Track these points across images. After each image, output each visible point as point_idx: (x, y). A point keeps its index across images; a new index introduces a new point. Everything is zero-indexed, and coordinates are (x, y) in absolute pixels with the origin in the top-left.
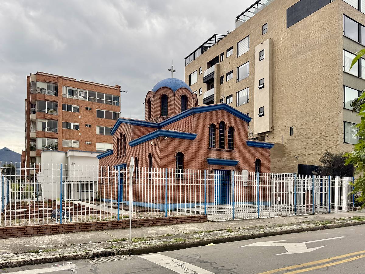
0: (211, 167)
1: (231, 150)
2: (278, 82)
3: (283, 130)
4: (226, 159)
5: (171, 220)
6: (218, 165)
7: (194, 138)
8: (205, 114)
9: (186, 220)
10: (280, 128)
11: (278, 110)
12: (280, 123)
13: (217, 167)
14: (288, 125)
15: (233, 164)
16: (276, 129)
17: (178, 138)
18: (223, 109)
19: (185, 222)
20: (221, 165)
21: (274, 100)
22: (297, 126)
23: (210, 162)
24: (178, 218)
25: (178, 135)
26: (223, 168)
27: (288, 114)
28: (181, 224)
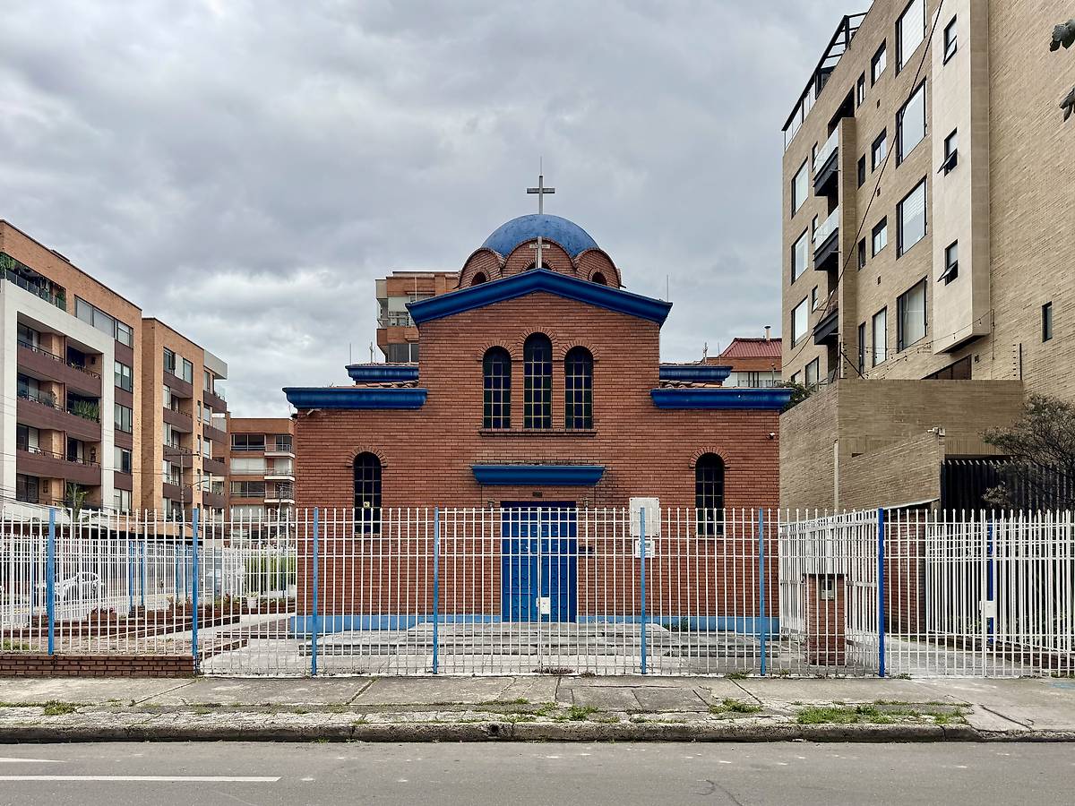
0: (488, 494)
1: (583, 430)
2: (1007, 126)
3: (1020, 323)
4: (557, 464)
5: (60, 663)
6: (518, 486)
7: (420, 403)
8: (465, 317)
9: (110, 668)
10: (1011, 317)
11: (1007, 242)
12: (1011, 295)
13: (513, 494)
14: (1035, 297)
15: (586, 478)
16: (1003, 323)
17: (359, 409)
18: (538, 291)
19: (106, 673)
20: (532, 486)
21: (995, 204)
22: (1065, 297)
23: (486, 478)
24: (81, 659)
25: (354, 398)
26: (540, 495)
27: (1035, 254)
28: (95, 677)
